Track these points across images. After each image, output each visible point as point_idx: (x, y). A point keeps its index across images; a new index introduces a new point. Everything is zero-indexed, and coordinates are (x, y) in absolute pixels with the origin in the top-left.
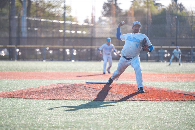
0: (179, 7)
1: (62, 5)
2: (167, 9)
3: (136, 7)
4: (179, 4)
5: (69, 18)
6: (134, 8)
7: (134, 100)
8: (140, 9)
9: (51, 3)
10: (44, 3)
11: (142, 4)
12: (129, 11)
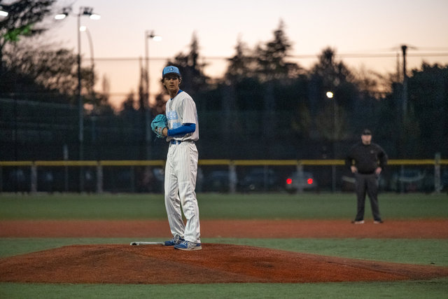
0: (336, 70)
1: (74, 68)
2: (309, 77)
3: (240, 71)
4: (336, 64)
5: (89, 97)
6: (237, 76)
7: (241, 282)
8: (249, 75)
9: (49, 64)
10: (32, 65)
11: (253, 66)
12: (224, 82)
